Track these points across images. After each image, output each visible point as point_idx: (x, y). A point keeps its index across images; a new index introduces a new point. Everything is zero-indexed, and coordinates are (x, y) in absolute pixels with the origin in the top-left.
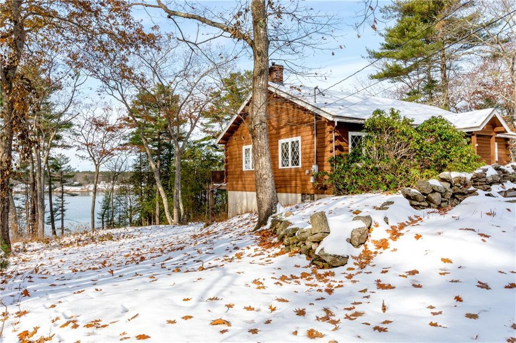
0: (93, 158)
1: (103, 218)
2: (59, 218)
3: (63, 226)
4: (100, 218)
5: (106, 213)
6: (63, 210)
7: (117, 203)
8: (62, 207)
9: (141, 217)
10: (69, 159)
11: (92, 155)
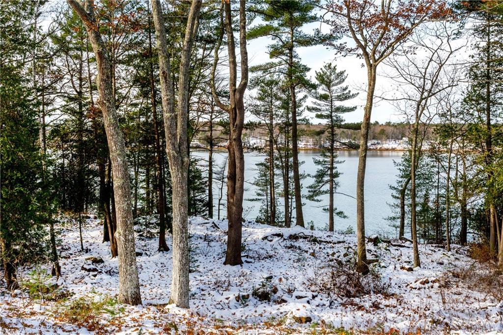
0: (364, 49)
1: (403, 199)
2: (325, 190)
3: (332, 205)
4: (398, 198)
5: (409, 186)
6: (334, 176)
7: (433, 166)
8: (332, 168)
9: (487, 203)
10: (345, 74)
11: (363, 43)
